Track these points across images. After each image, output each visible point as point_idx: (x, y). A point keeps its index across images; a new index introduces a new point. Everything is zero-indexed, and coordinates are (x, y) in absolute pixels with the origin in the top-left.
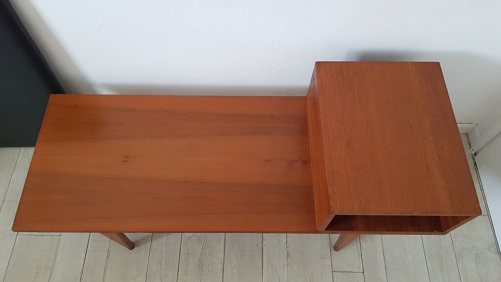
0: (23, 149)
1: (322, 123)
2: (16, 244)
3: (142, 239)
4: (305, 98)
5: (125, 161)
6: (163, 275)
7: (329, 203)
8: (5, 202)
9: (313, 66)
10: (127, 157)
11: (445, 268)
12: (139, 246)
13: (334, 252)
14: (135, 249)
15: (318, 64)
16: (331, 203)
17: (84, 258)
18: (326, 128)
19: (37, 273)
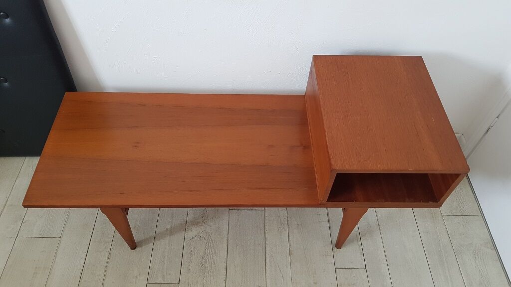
0: (27, 159)
1: (321, 101)
2: (15, 246)
3: (145, 240)
4: (304, 96)
5: (136, 146)
6: (165, 273)
7: (330, 162)
8: (6, 207)
9: (311, 60)
10: (138, 143)
11: (445, 264)
12: (141, 246)
13: (336, 249)
14: (137, 249)
15: (316, 57)
16: (333, 162)
17: (84, 258)
18: (324, 105)
19: (35, 273)
